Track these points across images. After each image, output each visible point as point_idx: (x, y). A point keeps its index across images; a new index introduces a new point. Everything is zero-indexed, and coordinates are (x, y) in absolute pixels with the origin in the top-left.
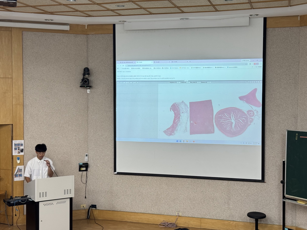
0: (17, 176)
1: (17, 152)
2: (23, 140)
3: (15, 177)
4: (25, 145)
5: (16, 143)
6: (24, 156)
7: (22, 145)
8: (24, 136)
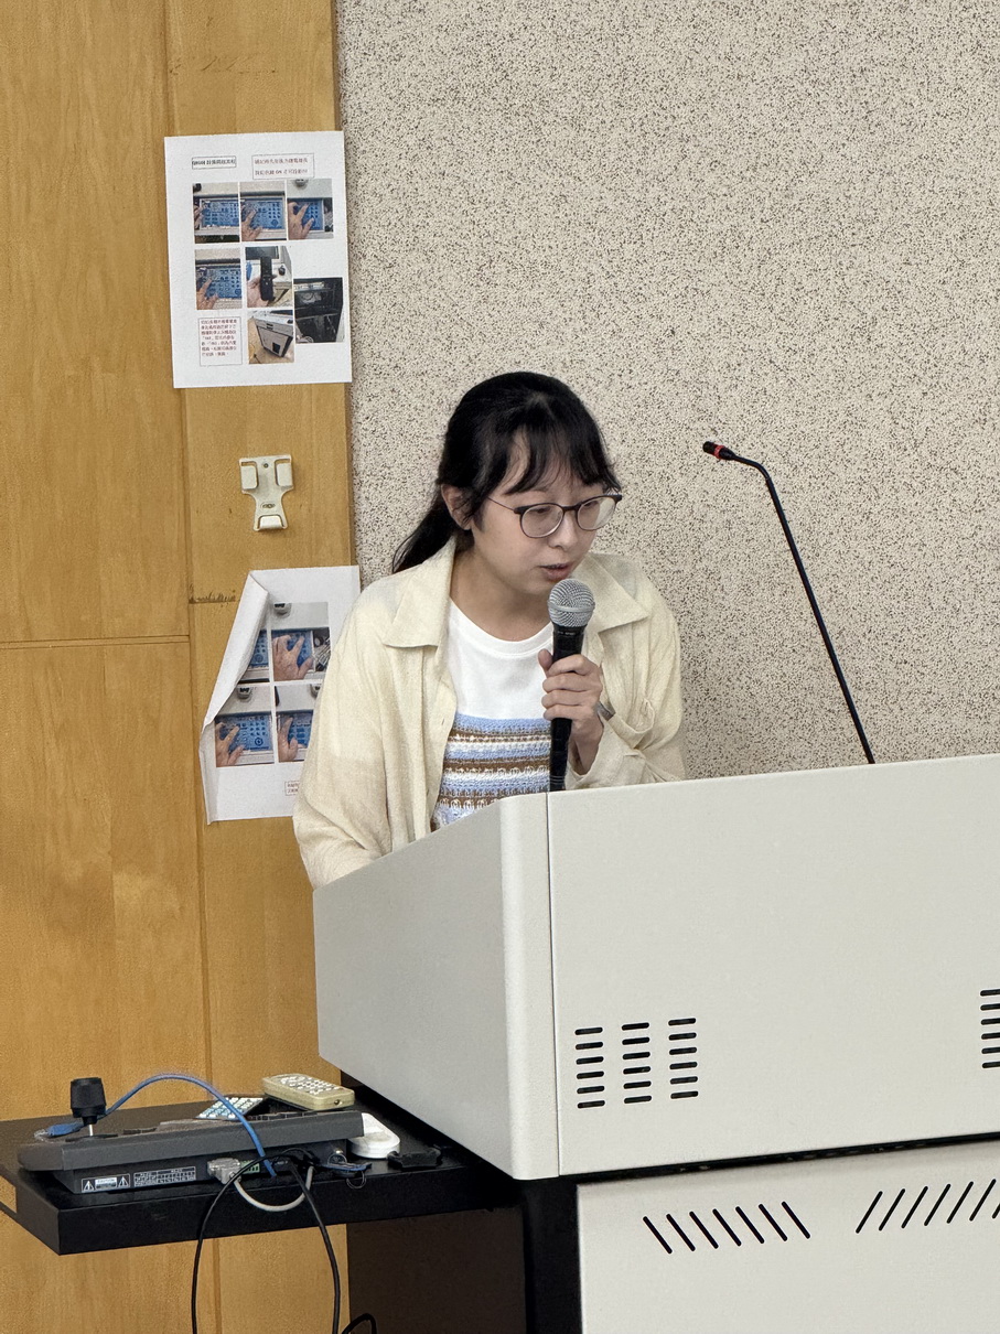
0: (261, 745)
1: (243, 337)
2: (338, 138)
3: (228, 756)
4: (363, 221)
5: (218, 181)
6: (350, 410)
7: (312, 213)
8: (350, 58)
